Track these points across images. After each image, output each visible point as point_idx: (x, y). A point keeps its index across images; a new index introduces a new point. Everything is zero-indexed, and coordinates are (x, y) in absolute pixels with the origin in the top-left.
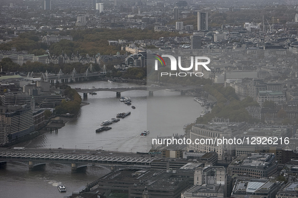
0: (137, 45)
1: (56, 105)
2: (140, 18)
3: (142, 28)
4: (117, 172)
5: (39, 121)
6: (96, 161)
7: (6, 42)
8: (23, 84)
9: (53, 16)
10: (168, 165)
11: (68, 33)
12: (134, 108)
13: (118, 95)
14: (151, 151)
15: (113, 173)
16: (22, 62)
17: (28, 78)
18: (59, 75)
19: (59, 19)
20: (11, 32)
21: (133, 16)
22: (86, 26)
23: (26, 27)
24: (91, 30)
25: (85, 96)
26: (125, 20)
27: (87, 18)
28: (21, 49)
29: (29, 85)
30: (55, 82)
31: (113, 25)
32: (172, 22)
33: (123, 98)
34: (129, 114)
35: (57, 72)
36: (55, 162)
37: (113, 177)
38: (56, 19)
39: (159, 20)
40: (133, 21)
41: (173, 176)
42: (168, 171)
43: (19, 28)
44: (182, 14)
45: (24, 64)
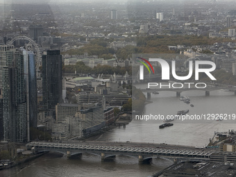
0: (195, 50)
1: (123, 103)
2: (197, 26)
3: (199, 35)
4: (180, 164)
5: (109, 117)
6: (160, 154)
7: (79, 47)
8: (94, 85)
9: (119, 25)
10: (226, 157)
11: (133, 39)
12: (192, 106)
13: (178, 95)
14: (209, 145)
15: (176, 164)
16: (93, 65)
17: (98, 79)
18: (125, 76)
19: (124, 27)
20: (83, 39)
21: (189, 24)
22: (148, 33)
23: (95, 34)
24: (152, 37)
25: (149, 95)
26: (183, 28)
27: (149, 26)
28: (92, 54)
29: (100, 86)
30: (122, 82)
31: (172, 32)
32: (226, 29)
33: (183, 97)
34: (188, 111)
35: (124, 74)
36: (124, 154)
37: (176, 168)
38: (122, 27)
39: (213, 28)
40: (190, 29)
41: (230, 168)
42: (226, 164)
43: (90, 35)
44: (233, 22)
45: (95, 67)
